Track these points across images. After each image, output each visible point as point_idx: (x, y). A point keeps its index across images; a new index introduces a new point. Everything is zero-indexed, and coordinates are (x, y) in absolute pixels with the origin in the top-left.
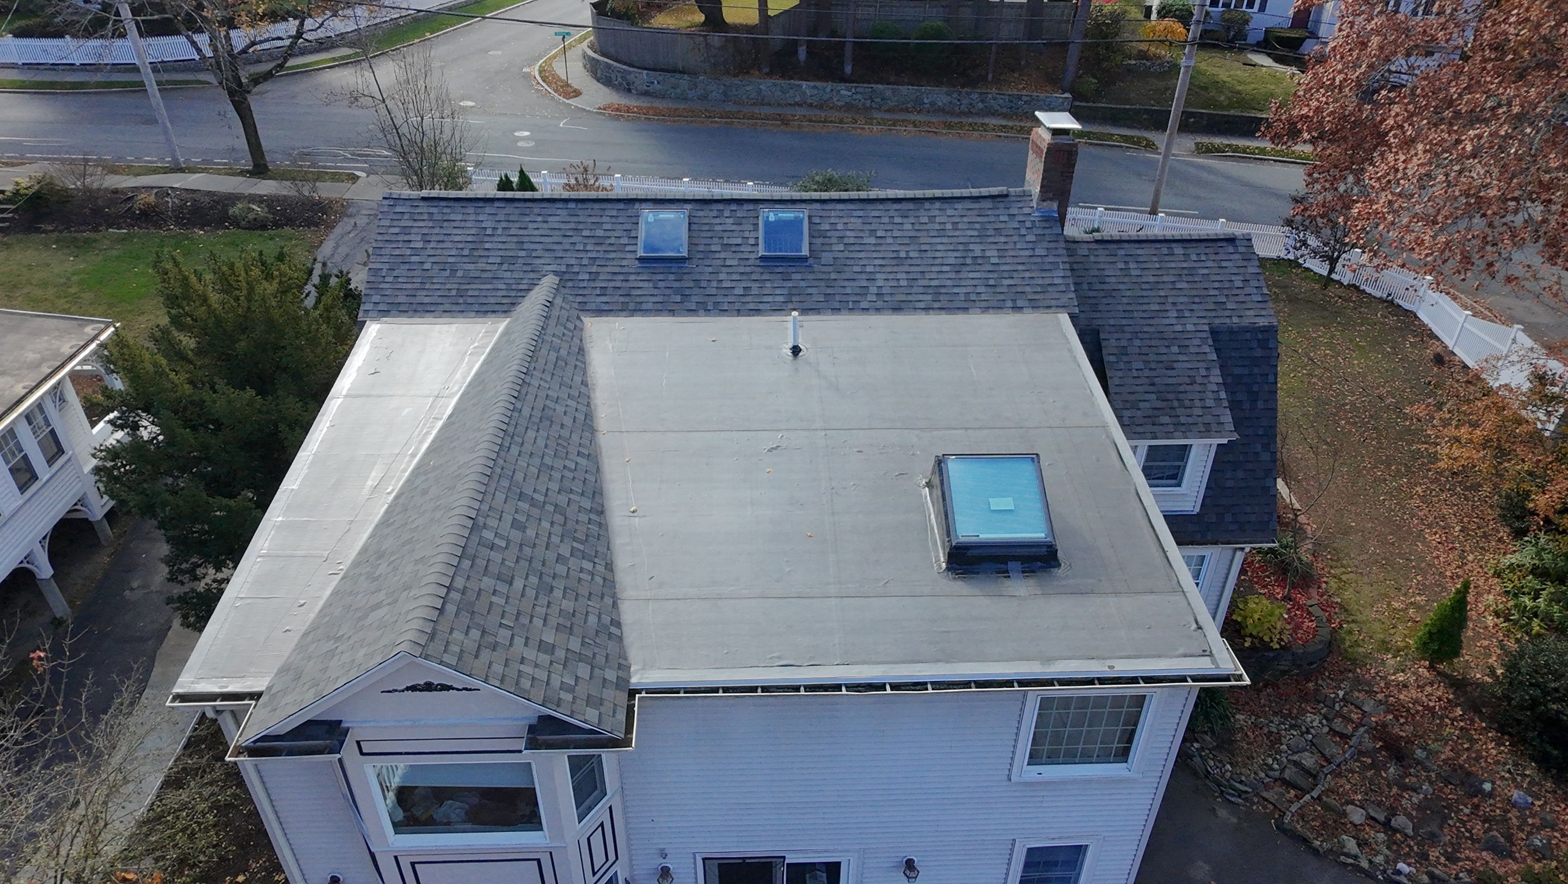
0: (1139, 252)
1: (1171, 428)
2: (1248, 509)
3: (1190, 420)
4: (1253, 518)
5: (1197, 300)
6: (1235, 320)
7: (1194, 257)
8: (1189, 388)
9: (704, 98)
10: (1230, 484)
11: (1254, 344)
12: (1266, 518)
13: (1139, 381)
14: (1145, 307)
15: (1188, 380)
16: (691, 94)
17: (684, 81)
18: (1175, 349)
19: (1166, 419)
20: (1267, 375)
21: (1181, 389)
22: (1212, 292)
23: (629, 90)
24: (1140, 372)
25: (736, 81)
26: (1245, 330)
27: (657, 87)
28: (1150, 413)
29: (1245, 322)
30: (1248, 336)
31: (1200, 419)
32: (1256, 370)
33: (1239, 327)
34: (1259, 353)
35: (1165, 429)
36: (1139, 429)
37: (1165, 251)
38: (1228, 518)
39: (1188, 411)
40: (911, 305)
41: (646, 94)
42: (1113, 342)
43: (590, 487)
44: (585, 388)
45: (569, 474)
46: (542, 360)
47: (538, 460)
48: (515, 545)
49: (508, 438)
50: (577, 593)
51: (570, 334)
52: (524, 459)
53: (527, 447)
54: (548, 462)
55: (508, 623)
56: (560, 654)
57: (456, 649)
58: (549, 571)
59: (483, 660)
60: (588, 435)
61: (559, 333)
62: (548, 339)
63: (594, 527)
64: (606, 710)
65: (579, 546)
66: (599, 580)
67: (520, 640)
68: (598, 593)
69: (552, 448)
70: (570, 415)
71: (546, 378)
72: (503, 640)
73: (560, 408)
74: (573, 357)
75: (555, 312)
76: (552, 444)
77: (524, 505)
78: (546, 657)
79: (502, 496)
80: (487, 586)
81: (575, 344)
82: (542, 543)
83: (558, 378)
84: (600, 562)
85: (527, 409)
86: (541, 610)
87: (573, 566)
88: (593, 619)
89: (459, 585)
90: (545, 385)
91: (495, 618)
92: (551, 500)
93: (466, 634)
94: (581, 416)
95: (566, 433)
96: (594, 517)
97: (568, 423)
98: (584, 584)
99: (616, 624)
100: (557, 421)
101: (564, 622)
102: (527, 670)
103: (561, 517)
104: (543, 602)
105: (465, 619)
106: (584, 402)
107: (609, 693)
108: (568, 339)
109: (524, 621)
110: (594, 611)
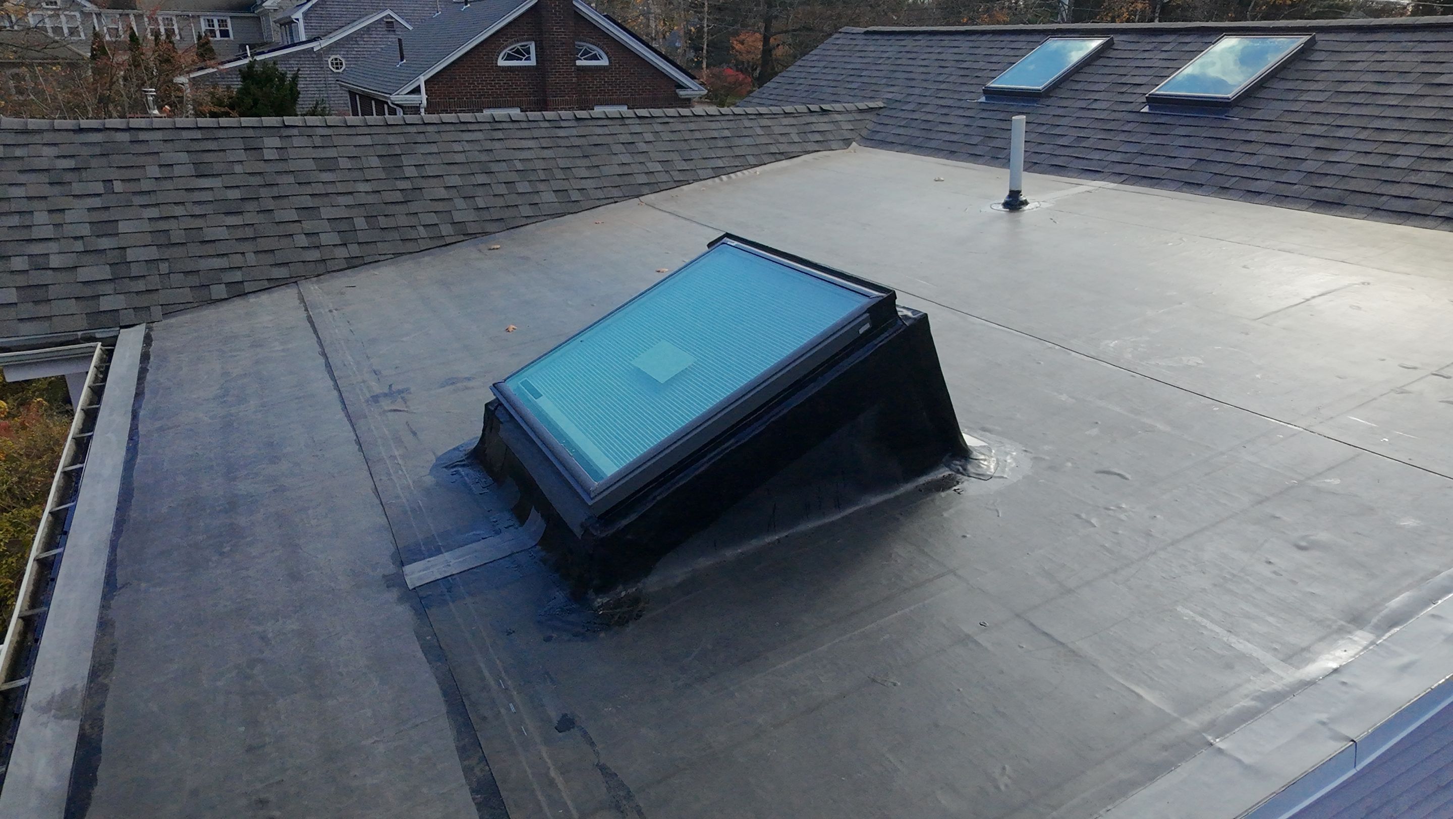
43: (507, 214)
44: (710, 173)
45: (502, 189)
46: (692, 126)
47: (484, 157)
48: (281, 166)
49: (488, 126)
50: (254, 238)
51: (797, 139)
52: (467, 147)
53: (497, 145)
54: (494, 167)
55: (118, 186)
56: (105, 243)
57: (18, 152)
58: (270, 204)
59: (23, 178)
60: (616, 193)
61: (777, 130)
62: (747, 123)
63: (423, 233)
64: (28, 310)
65: (360, 223)
66: (315, 255)
67: (97, 202)
68: (279, 257)
69: (529, 166)
70: (627, 170)
71: (666, 136)
72: (77, 188)
73: (626, 159)
74: (756, 151)
75: (813, 119)
76: (539, 165)
77: (375, 162)
78: (86, 230)
79: (367, 140)
80: (169, 157)
81: (783, 148)
82: (319, 189)
83: (684, 146)
84: (355, 250)
85: (574, 132)
86: (179, 211)
87: (308, 226)
88: (217, 263)
89: (142, 136)
90: (649, 137)
91: (112, 174)
92: (422, 183)
93: (58, 157)
94: (642, 179)
95: (584, 173)
96: (446, 229)
97: (606, 170)
98: (285, 242)
99: (238, 292)
100: (595, 161)
101: (177, 236)
102: (41, 217)
103: (398, 196)
104: (197, 210)
105: (85, 151)
106: (678, 176)
107: (72, 306)
108: (782, 139)
109: (138, 200)
110: (237, 260)
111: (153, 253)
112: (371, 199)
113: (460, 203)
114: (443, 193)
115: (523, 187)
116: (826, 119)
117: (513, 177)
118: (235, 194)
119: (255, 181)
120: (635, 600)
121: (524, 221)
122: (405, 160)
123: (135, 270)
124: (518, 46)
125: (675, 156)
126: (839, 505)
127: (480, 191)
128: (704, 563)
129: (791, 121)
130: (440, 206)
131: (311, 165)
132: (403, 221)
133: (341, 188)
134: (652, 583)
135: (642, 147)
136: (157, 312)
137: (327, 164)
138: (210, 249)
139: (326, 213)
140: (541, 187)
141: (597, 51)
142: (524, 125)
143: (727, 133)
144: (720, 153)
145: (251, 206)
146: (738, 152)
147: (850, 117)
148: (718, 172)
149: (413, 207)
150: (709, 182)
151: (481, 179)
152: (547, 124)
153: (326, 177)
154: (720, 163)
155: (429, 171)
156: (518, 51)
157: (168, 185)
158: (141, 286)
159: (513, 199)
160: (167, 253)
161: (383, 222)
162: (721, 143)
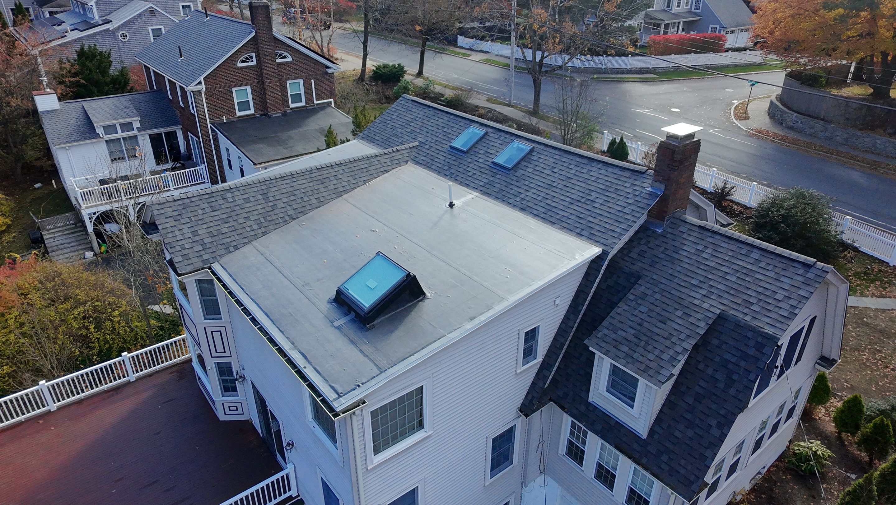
0: (723, 245)
1: (622, 355)
2: (683, 462)
3: (641, 359)
4: (683, 471)
5: (732, 292)
6: (748, 318)
7: (762, 265)
8: (662, 340)
9: (830, 139)
10: (677, 434)
11: (752, 343)
12: (692, 478)
13: (633, 318)
14: (688, 279)
15: (666, 335)
16: (820, 134)
17: (819, 125)
18: (679, 313)
19: (625, 349)
20: (750, 372)
21: (656, 338)
22: (749, 292)
23: (782, 124)
24: (640, 313)
25: (859, 133)
26: (753, 330)
27: (799, 124)
28: (620, 339)
29: (755, 323)
30: (749, 334)
31: (648, 362)
32: (743, 364)
33: (745, 324)
34: (751, 352)
35: (618, 353)
36: (603, 345)
37: (743, 252)
38: (665, 458)
39: (645, 353)
40: (531, 210)
41: (791, 128)
42: (642, 289)
43: (303, 209)
44: (363, 183)
45: (300, 201)
46: (355, 165)
47: (292, 189)
48: (235, 204)
49: (290, 177)
50: (235, 230)
51: (390, 164)
52: (286, 186)
53: (294, 184)
54: (296, 192)
55: (193, 218)
56: (197, 238)
57: (162, 211)
58: (236, 218)
59: (167, 220)
60: (334, 196)
61: (383, 161)
62: (373, 160)
63: (281, 220)
64: (186, 262)
65: (263, 220)
66: (252, 233)
67: (189, 225)
68: (244, 236)
69: (306, 190)
70: (336, 186)
71: (346, 170)
72: (183, 221)
73: (335, 182)
74: (376, 171)
75: (394, 154)
76: (309, 189)
77: (260, 197)
78: (190, 235)
79: (255, 189)
80: (203, 206)
81: (386, 168)
82: (247, 210)
83: (353, 174)
84: (263, 230)
85: (317, 174)
86: (212, 224)
87: (249, 223)
88: (228, 240)
89: (193, 199)
90: (341, 172)
91: (190, 215)
92: (275, 203)
93: (173, 211)
94: (342, 189)
95: (323, 190)
96: (287, 218)
97: (330, 188)
98: (244, 230)
99: (236, 248)
100: (326, 184)
101: (215, 233)
102: (177, 233)
103: (270, 209)
104: (217, 223)
105: (179, 208)
106: (353, 186)
107: (196, 260)
108: (385, 165)
109: (200, 222)
110: (233, 238)
111: (210, 240)
112: (263, 211)
113: (288, 208)
114: (283, 205)
115: (306, 199)
116: (399, 153)
117: (302, 195)
118: (225, 216)
119: (229, 210)
120: (373, 325)
121: (309, 211)
122: (269, 195)
123: (208, 246)
124: (247, 56)
125: (350, 178)
126: (404, 306)
127: (293, 203)
128: (383, 318)
129: (387, 156)
130: (283, 210)
131: (242, 202)
132: (274, 217)
133: (253, 208)
134: (375, 322)
135: (340, 176)
136: (218, 257)
137: (247, 200)
138: (225, 236)
139: (252, 218)
140: (311, 197)
141: (286, 54)
142: (301, 174)
143: (366, 166)
144: (365, 174)
145: (231, 219)
146: (370, 173)
147: (407, 151)
148: (365, 182)
149: (276, 211)
150: (363, 187)
151: (293, 198)
152: (308, 173)
153: (248, 205)
154: (365, 179)
155: (277, 198)
156: (247, 58)
157: (206, 216)
158: (211, 250)
159: (304, 204)
160: (214, 239)
161: (269, 219)
162: (365, 170)
